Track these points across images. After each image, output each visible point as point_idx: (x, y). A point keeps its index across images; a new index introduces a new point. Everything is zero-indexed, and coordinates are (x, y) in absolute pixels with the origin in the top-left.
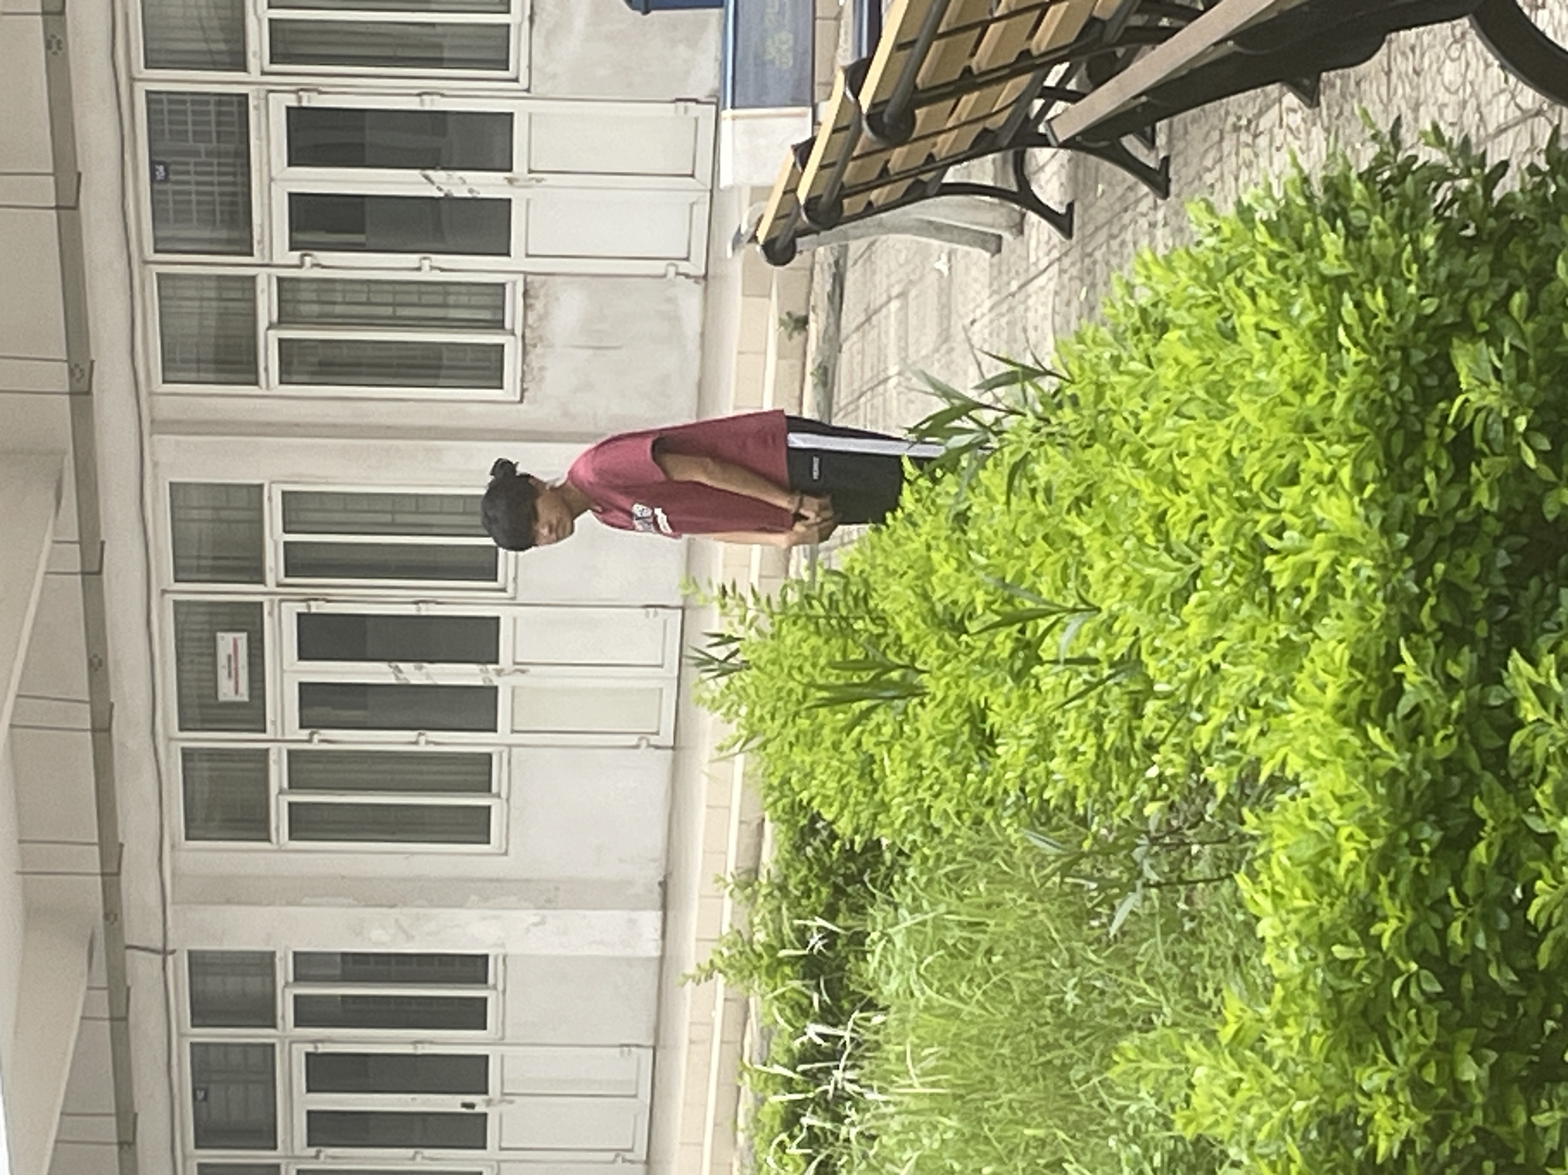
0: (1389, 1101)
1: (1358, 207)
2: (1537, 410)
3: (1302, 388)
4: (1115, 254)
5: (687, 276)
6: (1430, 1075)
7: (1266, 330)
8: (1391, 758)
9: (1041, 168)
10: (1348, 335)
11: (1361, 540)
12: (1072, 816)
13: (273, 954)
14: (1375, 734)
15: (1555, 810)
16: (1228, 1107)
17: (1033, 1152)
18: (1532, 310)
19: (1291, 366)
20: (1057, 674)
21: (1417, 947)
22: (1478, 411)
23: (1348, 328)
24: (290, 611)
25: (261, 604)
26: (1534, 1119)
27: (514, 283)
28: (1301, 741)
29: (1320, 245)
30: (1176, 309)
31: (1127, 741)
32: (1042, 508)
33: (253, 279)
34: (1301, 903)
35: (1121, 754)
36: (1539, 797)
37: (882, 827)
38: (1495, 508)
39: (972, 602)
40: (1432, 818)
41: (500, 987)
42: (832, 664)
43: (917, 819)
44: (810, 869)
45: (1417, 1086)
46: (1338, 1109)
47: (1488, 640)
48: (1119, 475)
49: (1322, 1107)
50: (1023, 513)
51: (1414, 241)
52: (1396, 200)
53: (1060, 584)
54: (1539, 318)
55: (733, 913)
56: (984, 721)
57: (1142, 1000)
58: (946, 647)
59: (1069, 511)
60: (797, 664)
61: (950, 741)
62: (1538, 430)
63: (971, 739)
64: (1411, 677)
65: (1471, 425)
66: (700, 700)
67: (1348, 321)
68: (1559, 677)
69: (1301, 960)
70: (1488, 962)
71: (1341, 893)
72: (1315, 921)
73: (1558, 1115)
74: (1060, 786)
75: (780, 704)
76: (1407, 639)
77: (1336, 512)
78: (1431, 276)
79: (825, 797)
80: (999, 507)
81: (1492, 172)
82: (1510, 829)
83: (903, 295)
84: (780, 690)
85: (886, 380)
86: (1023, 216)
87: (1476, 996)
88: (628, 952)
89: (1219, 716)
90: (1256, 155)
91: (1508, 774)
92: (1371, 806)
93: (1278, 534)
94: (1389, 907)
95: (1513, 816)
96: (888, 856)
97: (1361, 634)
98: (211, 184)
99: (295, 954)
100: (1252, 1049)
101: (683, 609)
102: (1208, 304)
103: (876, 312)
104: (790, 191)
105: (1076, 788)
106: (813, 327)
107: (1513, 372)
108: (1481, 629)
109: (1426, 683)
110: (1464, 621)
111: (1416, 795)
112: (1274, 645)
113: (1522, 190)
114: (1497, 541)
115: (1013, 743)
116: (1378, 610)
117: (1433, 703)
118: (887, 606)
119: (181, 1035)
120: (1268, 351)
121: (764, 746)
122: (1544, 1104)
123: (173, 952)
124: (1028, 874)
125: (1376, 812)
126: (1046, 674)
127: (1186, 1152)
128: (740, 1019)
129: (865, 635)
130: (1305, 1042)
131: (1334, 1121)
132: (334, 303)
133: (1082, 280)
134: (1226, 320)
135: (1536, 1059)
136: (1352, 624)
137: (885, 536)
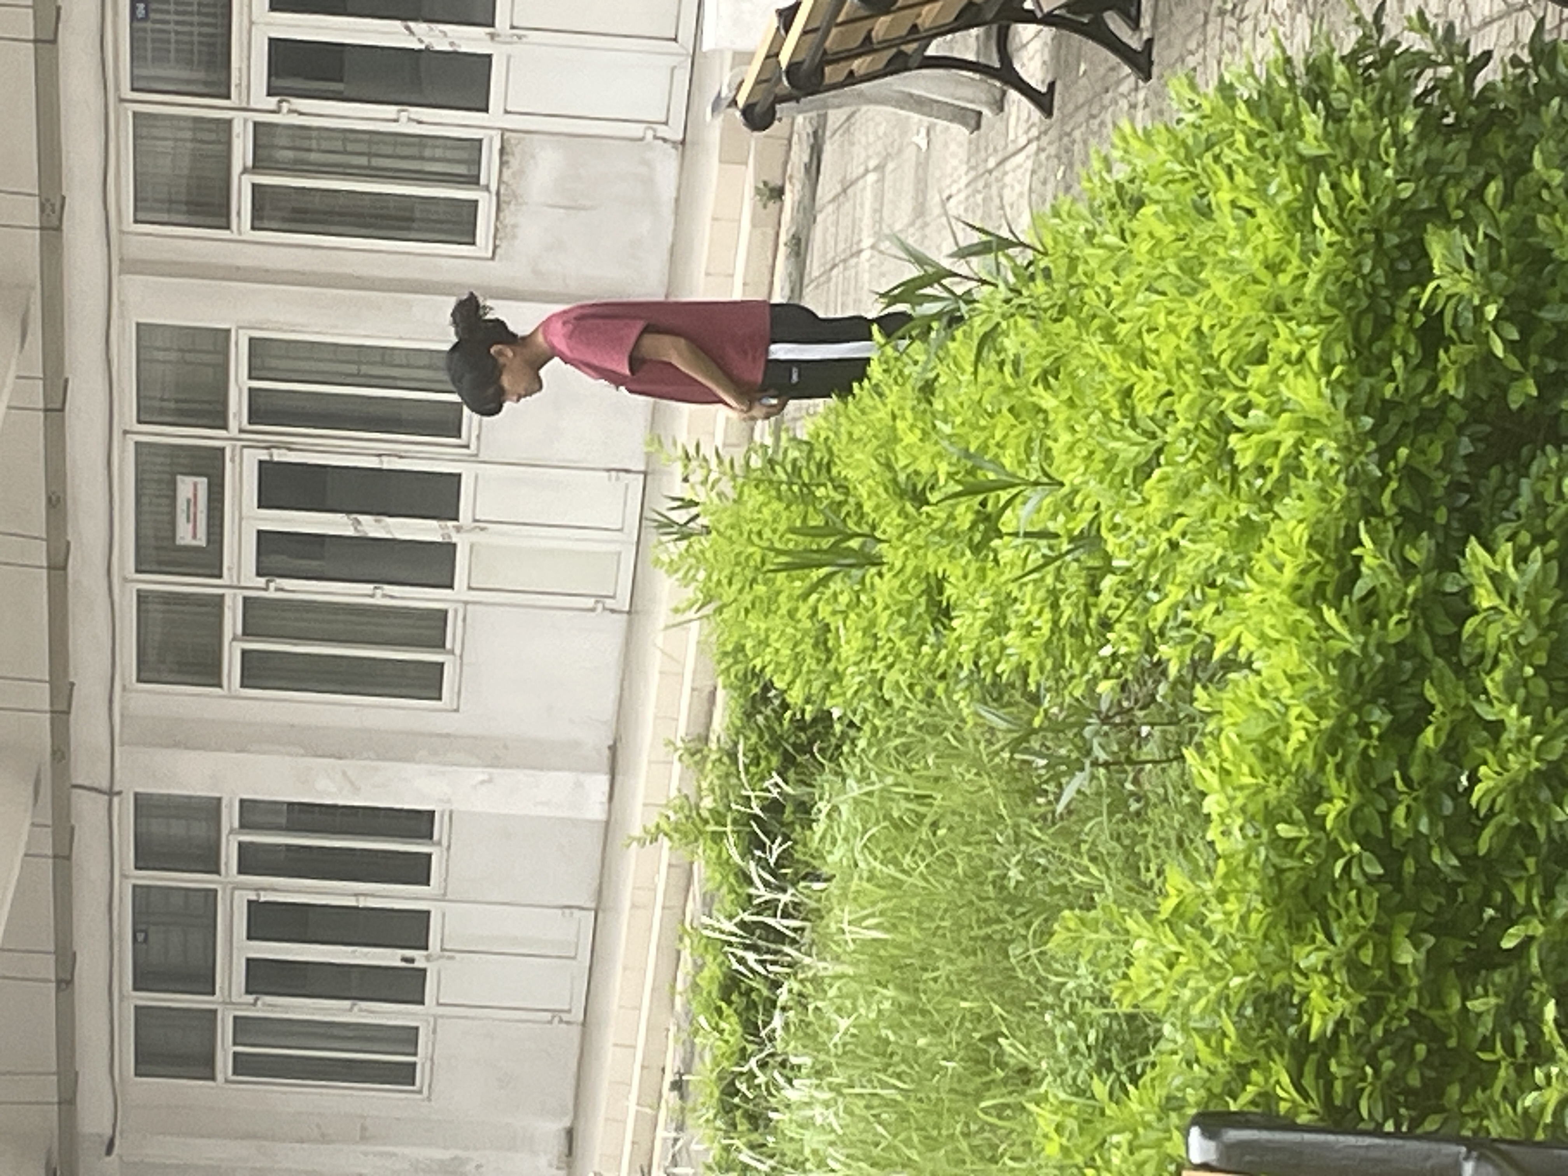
0: (1326, 980)
1: (1340, 89)
2: (1507, 299)
3: (1274, 267)
4: (1093, 133)
5: (665, 140)
6: (1366, 956)
7: (1241, 208)
8: (1344, 639)
9: (1024, 46)
10: (1323, 215)
11: (1325, 421)
12: (1025, 693)
13: (219, 800)
14: (1330, 615)
15: (1504, 698)
16: (1166, 981)
17: (969, 1025)
18: (1507, 198)
19: (1264, 245)
20: (1016, 547)
21: (1361, 829)
22: (1449, 297)
23: (1323, 210)
24: (252, 458)
25: (222, 450)
26: (1469, 1004)
27: (491, 139)
28: (1256, 619)
29: (1299, 124)
30: (1153, 183)
31: (1082, 618)
32: (1010, 381)
33: (229, 122)
34: (1248, 780)
35: (1076, 632)
36: (1489, 684)
37: (833, 697)
38: (1460, 395)
39: (935, 473)
40: (1382, 701)
41: (445, 843)
42: (792, 530)
43: (869, 690)
44: (761, 737)
45: (1353, 966)
46: (1274, 987)
47: (1447, 527)
48: (1087, 348)
49: (1259, 984)
50: (990, 383)
51: (1395, 125)
52: (1378, 85)
53: (1023, 457)
54: (1513, 208)
55: (681, 779)
56: (941, 592)
57: (1085, 879)
58: (907, 516)
59: (1035, 383)
60: (756, 528)
61: (906, 611)
62: (1508, 319)
63: (927, 610)
64: (1368, 560)
65: (1442, 312)
66: (657, 562)
67: (1324, 201)
68: (1516, 565)
69: (1245, 837)
70: (1430, 848)
71: (1288, 772)
72: (1260, 799)
73: (1493, 1001)
74: (1014, 659)
75: (738, 569)
76: (1367, 523)
77: (1303, 393)
78: (1409, 161)
79: (778, 664)
80: (967, 377)
81: (1475, 60)
82: (1459, 716)
83: (880, 168)
84: (738, 555)
85: (860, 252)
86: (1004, 93)
87: (1417, 880)
88: (573, 814)
89: (1175, 594)
90: (1240, 40)
91: (1460, 661)
92: (1322, 686)
93: (1244, 411)
94: (1335, 787)
95: (1463, 703)
96: (838, 728)
97: (1321, 515)
98: (191, 24)
99: (242, 802)
100: (1192, 925)
101: (645, 474)
102: (1185, 180)
103: (853, 183)
104: (773, 55)
105: (1028, 663)
106: (788, 197)
107: (1485, 261)
108: (1441, 516)
109: (1383, 567)
110: (1424, 506)
111: (1367, 678)
112: (1233, 523)
113: (1504, 81)
114: (1460, 430)
115: (969, 616)
116: (1340, 492)
117: (1389, 586)
118: (851, 474)
119: (124, 876)
120: (1242, 228)
121: (720, 610)
122: (1479, 989)
123: (119, 793)
124: (977, 750)
125: (1327, 693)
126: (1006, 546)
127: (1121, 1030)
128: (683, 883)
129: (826, 502)
130: (1244, 919)
131: (1270, 998)
132: (309, 150)
133: (1058, 157)
134: (1202, 196)
135: (1473, 946)
136: (1313, 505)
137: (851, 406)
